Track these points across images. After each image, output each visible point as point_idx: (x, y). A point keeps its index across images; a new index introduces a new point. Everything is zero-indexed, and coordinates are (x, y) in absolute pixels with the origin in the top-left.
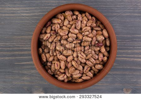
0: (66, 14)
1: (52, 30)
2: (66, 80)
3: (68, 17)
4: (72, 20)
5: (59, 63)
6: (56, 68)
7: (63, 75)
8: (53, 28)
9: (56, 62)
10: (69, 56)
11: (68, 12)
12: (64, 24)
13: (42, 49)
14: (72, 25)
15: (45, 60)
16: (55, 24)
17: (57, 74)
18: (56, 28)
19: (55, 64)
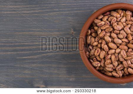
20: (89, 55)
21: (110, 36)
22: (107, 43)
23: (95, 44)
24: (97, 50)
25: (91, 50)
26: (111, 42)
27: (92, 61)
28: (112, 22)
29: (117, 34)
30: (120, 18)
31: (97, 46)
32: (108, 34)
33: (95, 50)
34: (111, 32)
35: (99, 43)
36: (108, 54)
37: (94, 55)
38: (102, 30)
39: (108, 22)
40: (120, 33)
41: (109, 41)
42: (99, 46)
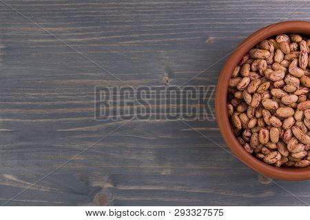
0: (279, 41)
1: (251, 71)
2: (279, 164)
3: (283, 47)
4: (291, 51)
5: (266, 131)
6: (262, 140)
7: (275, 153)
8: (253, 67)
9: (262, 130)
10: (287, 118)
11: (282, 37)
12: (276, 60)
13: (234, 107)
14: (291, 61)
15: (239, 126)
16: (257, 59)
17: (261, 152)
18: (261, 66)
19: (258, 133)
20: (252, 148)
21: (271, 97)
22: (273, 112)
23: (252, 123)
24: (261, 134)
25: (250, 137)
26: (279, 107)
27: (261, 156)
28: (261, 72)
29: (281, 88)
30: (272, 57)
31: (257, 125)
32: (267, 96)
33: (256, 134)
34: (269, 90)
35: (257, 119)
36: (285, 131)
37: (260, 143)
38: (252, 94)
39: (254, 74)
40: (285, 84)
41: (275, 107)
42: (261, 123)
